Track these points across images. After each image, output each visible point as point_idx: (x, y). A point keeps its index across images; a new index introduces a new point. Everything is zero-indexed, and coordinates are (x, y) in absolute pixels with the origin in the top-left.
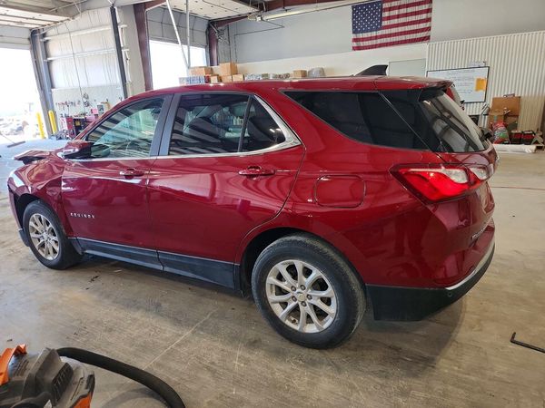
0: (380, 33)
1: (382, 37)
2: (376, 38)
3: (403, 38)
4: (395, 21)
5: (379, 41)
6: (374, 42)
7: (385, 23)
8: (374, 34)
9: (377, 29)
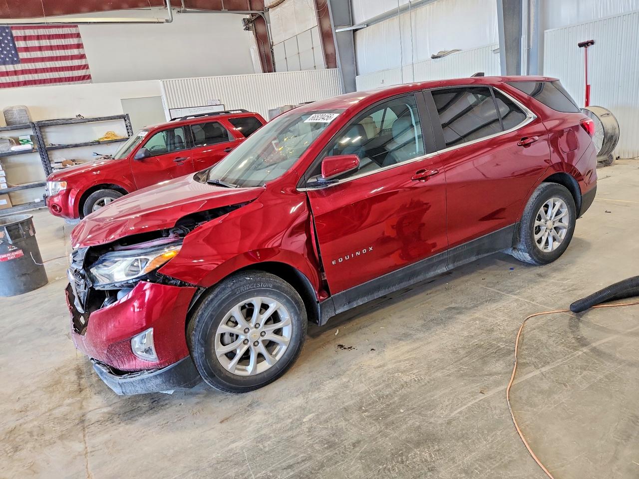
0: (19, 67)
1: (23, 72)
2: (16, 73)
3: (56, 75)
4: (38, 54)
5: (22, 78)
6: (14, 79)
7: (23, 55)
8: (10, 68)
9: (13, 62)
